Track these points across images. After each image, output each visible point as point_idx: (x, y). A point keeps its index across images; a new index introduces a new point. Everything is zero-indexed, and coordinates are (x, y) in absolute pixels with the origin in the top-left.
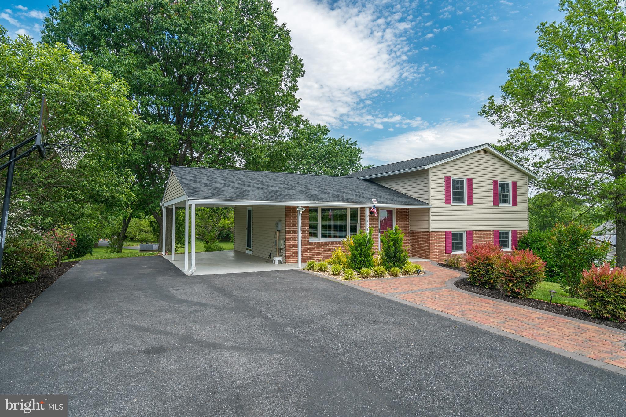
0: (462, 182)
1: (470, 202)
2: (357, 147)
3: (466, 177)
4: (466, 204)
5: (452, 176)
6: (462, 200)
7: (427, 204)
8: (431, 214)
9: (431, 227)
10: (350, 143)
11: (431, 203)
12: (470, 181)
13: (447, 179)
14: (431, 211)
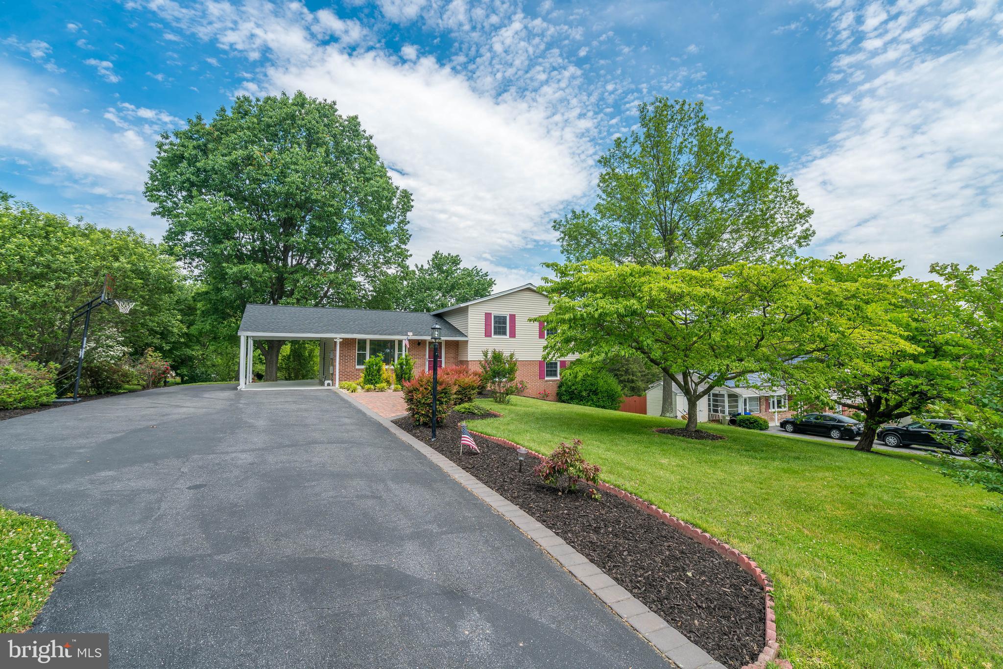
0: (505, 318)
1: (513, 335)
2: (488, 278)
3: (508, 313)
4: (508, 336)
5: (493, 312)
6: (505, 334)
7: (466, 336)
8: (469, 345)
9: (469, 357)
10: (481, 274)
11: (469, 336)
12: (513, 317)
13: (488, 316)
14: (469, 343)
